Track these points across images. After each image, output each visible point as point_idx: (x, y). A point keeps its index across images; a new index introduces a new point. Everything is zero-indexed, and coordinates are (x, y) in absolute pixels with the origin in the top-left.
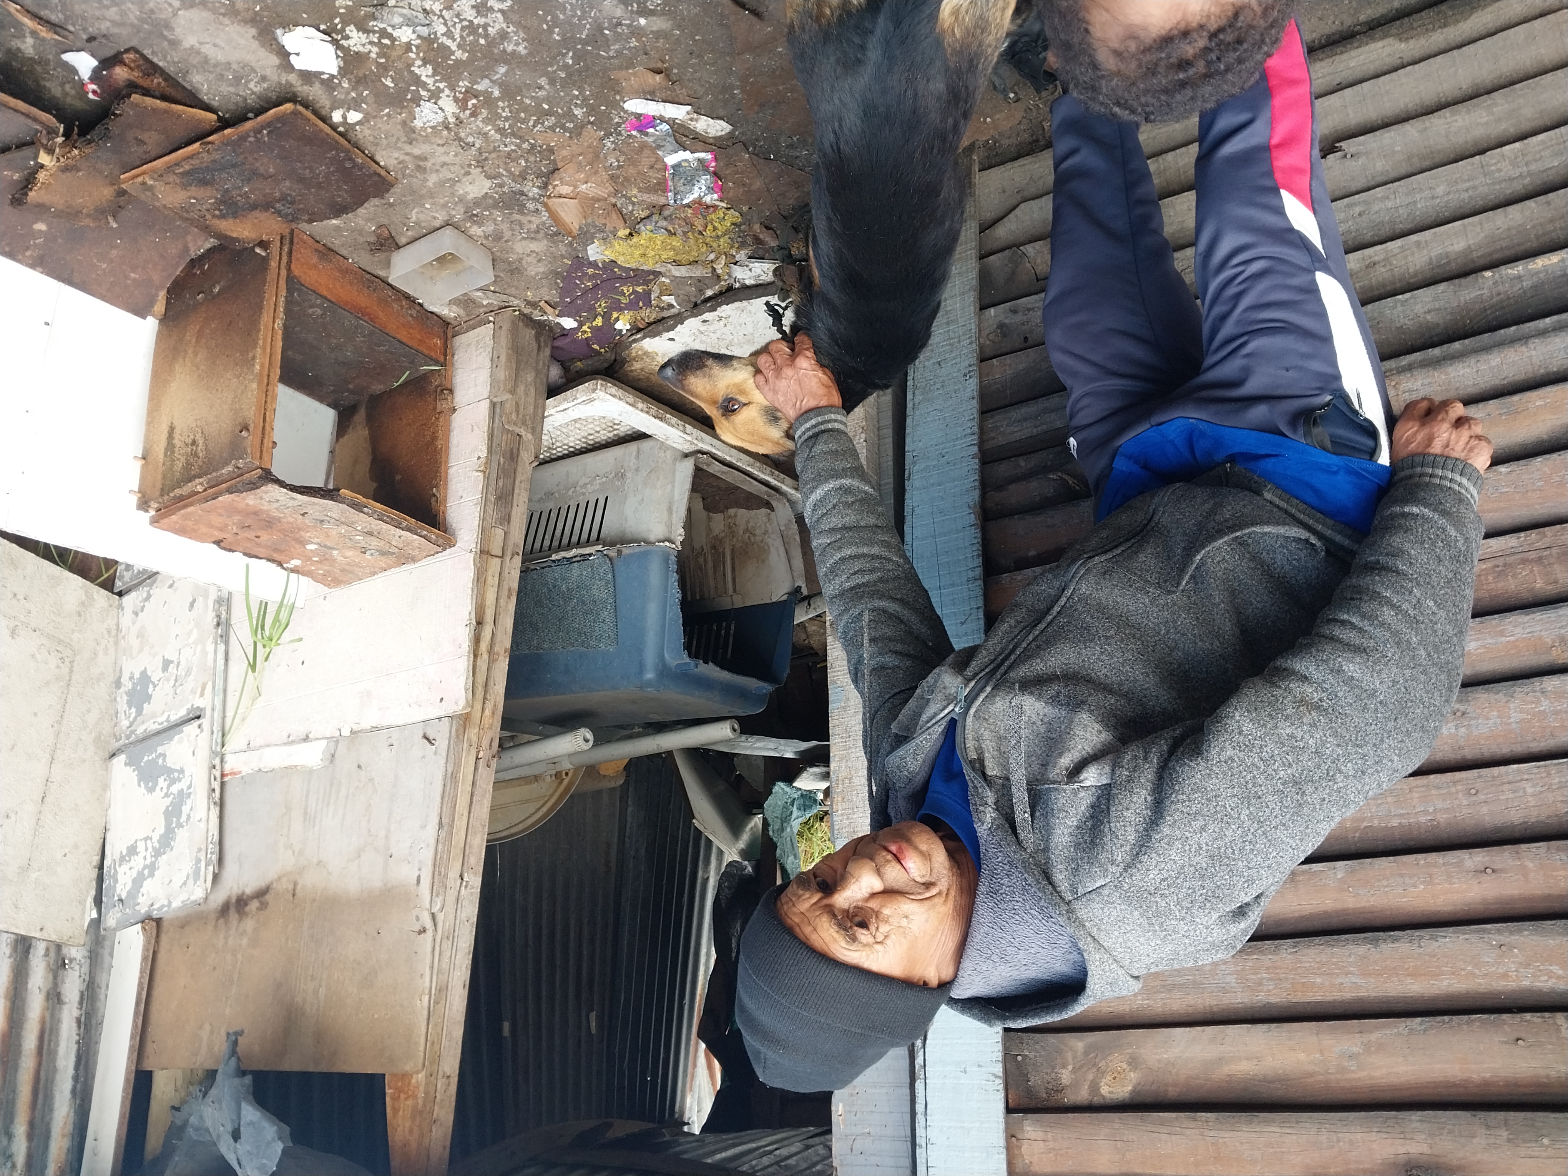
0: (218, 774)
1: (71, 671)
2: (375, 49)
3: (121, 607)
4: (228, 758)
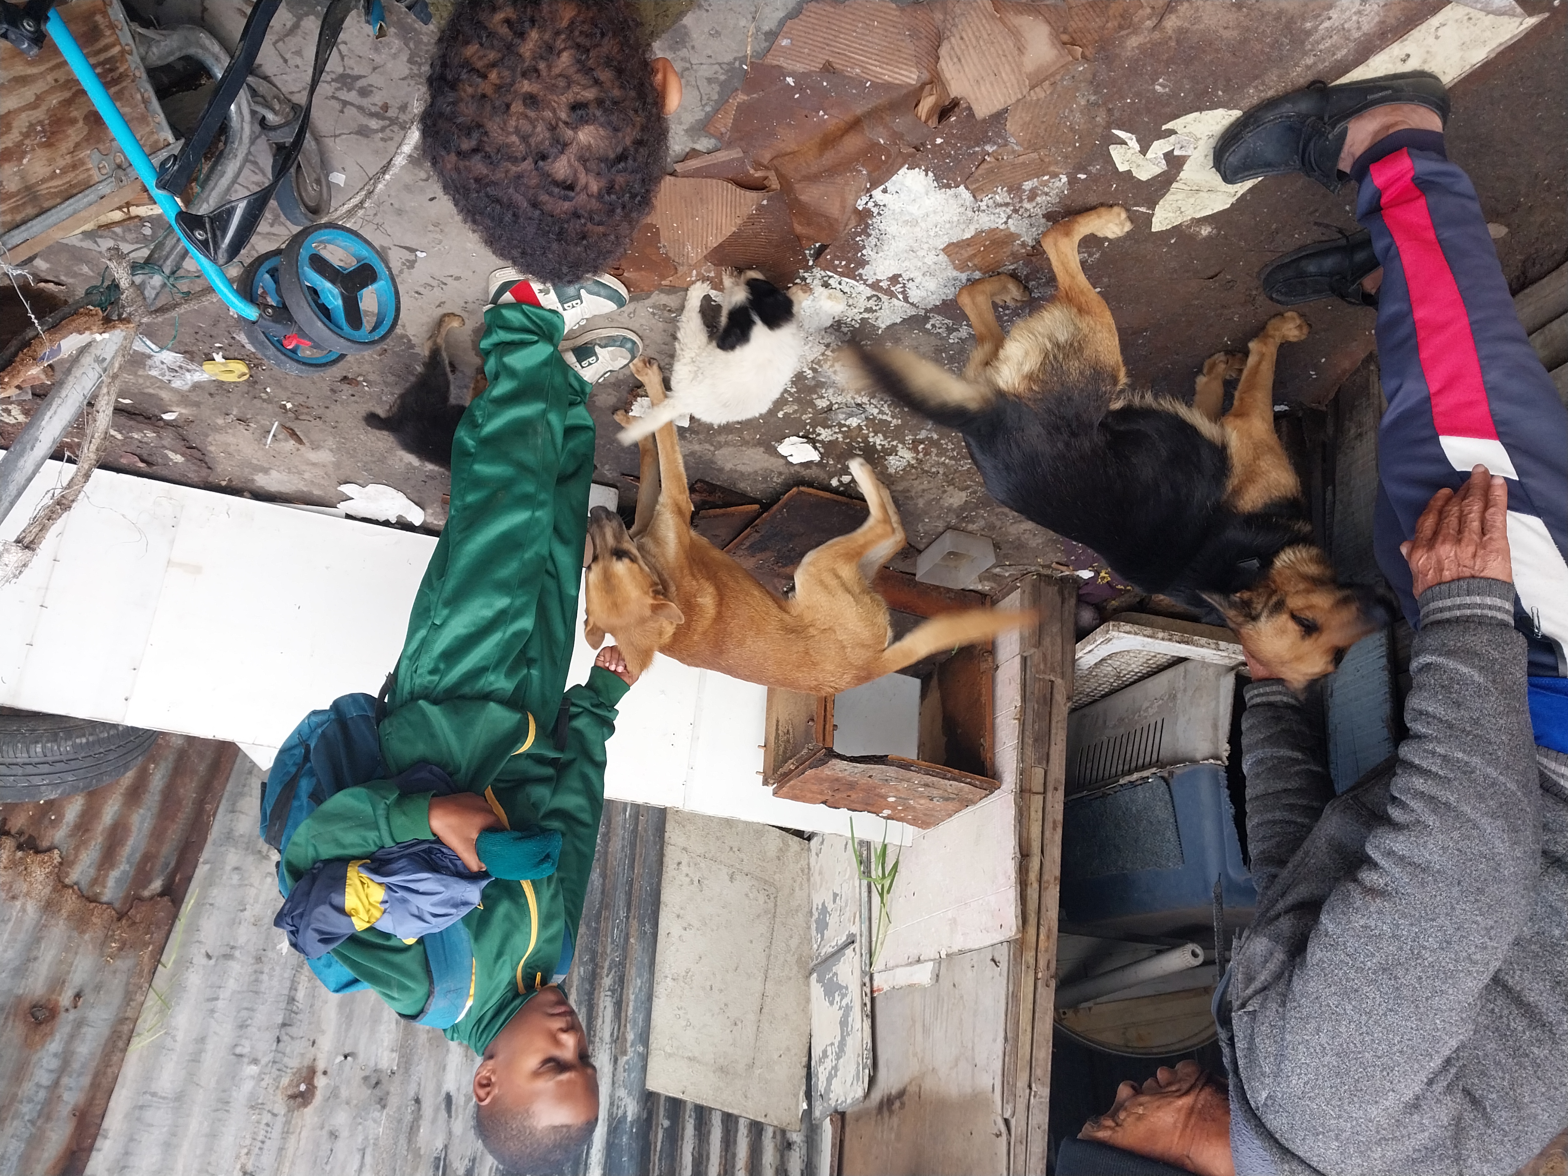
0: (868, 991)
1: (776, 905)
2: (840, 436)
3: (809, 850)
4: (876, 977)
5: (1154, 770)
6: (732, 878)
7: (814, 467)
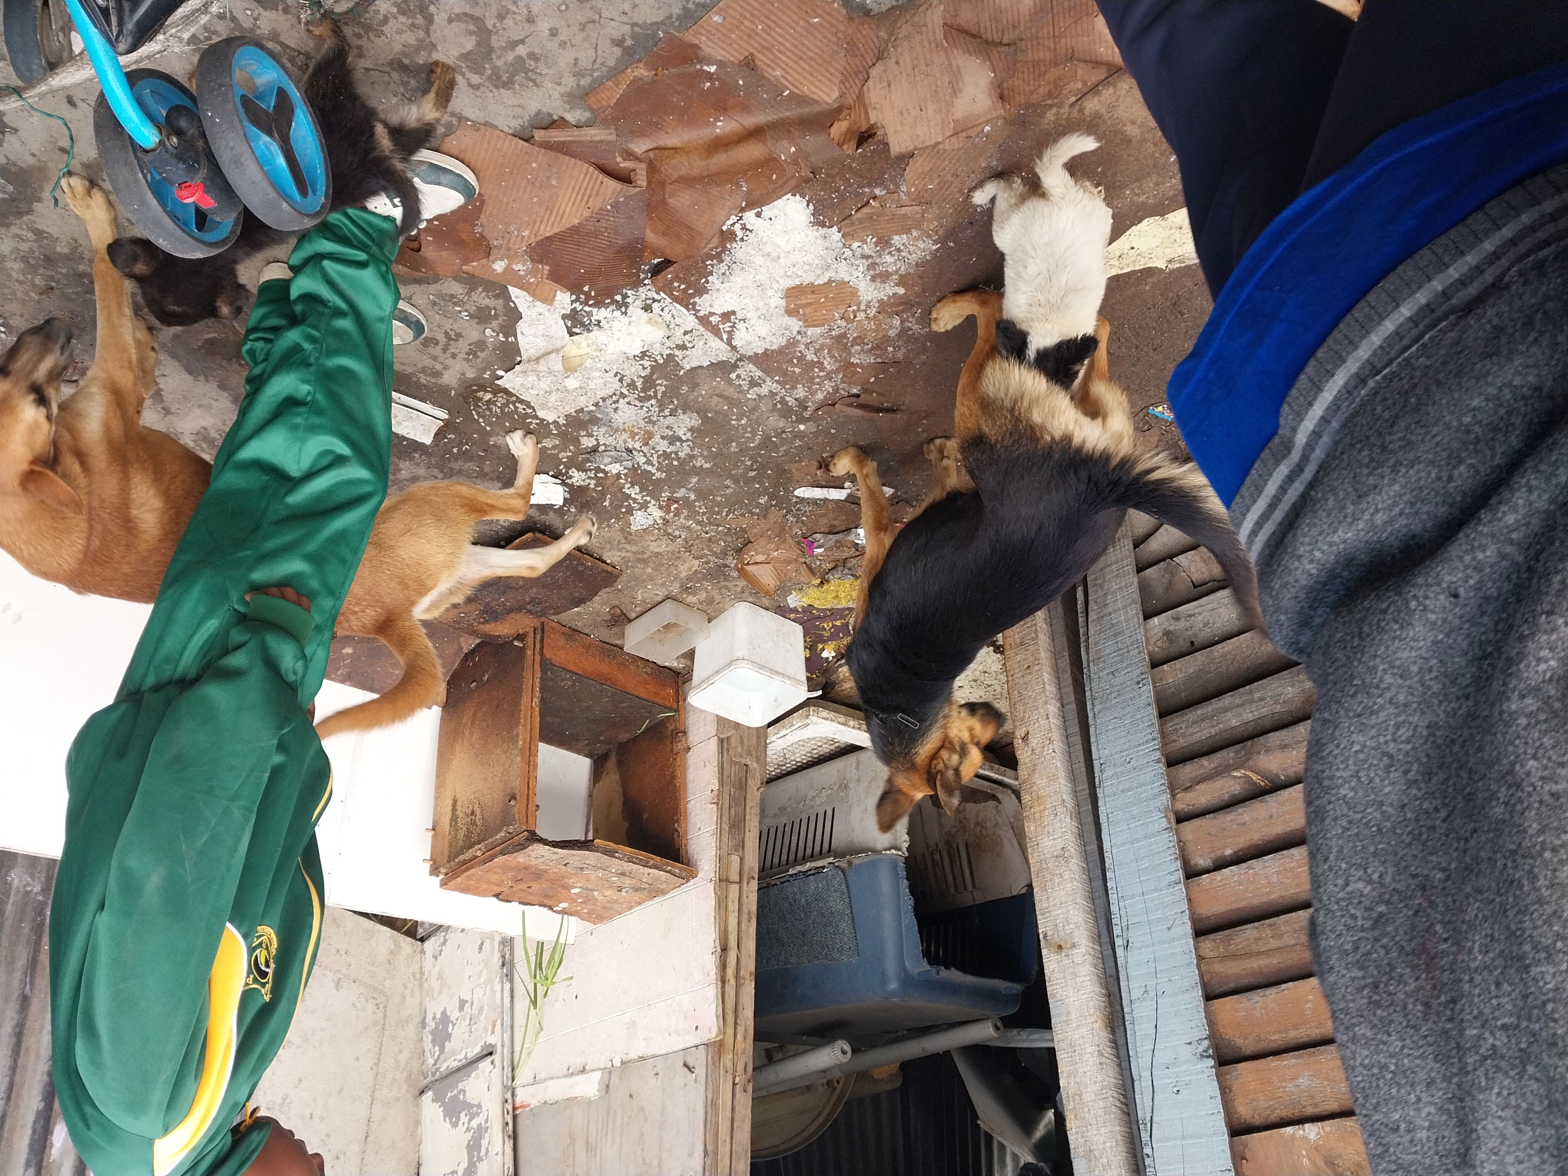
0: (510, 1108)
1: (385, 1016)
2: (593, 482)
3: (423, 952)
4: (519, 1092)
5: (831, 860)
6: (338, 985)
7: (551, 513)
